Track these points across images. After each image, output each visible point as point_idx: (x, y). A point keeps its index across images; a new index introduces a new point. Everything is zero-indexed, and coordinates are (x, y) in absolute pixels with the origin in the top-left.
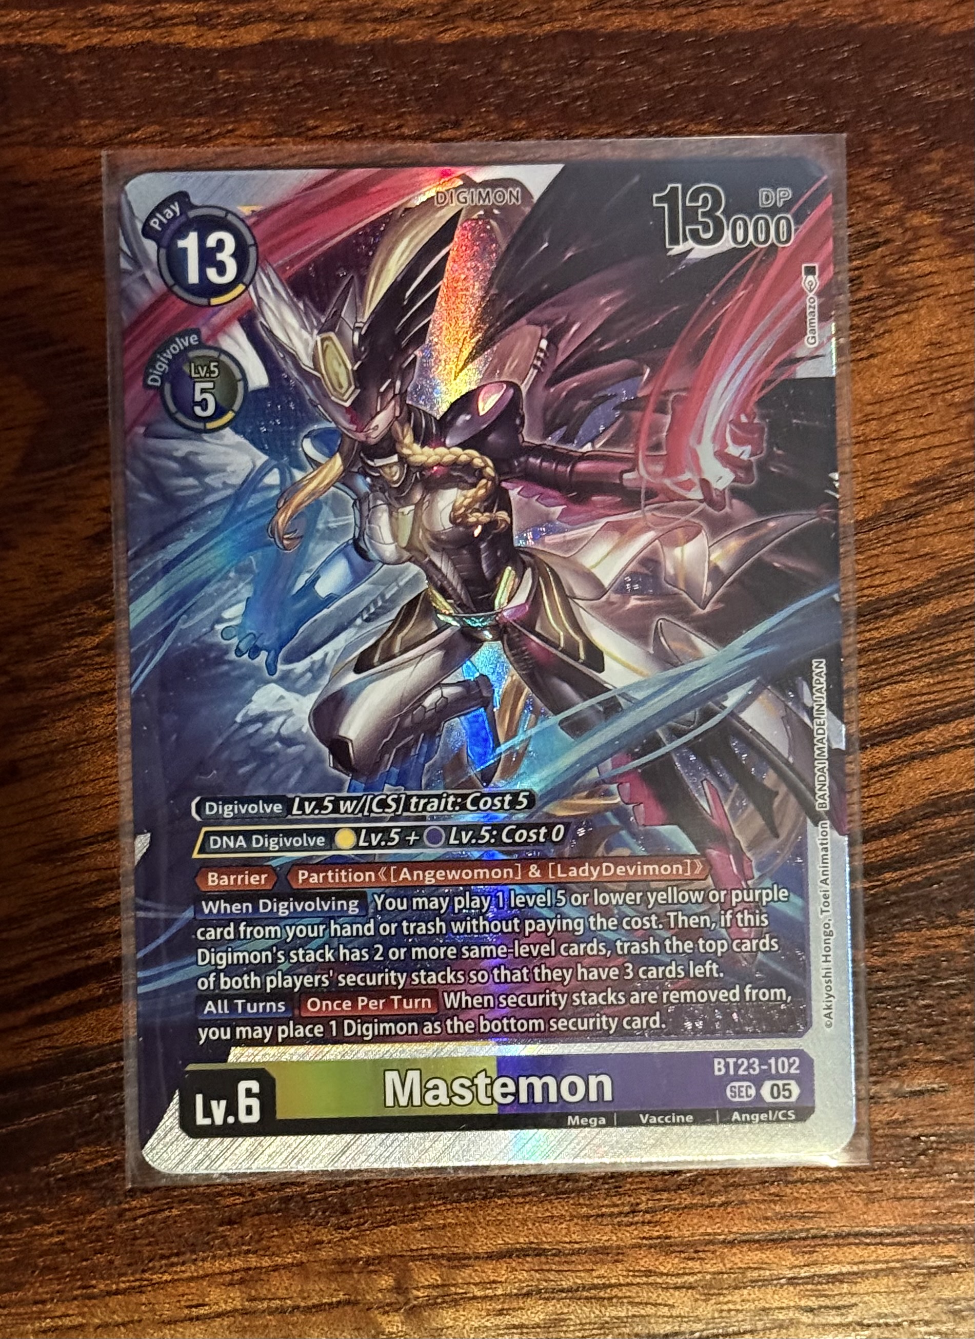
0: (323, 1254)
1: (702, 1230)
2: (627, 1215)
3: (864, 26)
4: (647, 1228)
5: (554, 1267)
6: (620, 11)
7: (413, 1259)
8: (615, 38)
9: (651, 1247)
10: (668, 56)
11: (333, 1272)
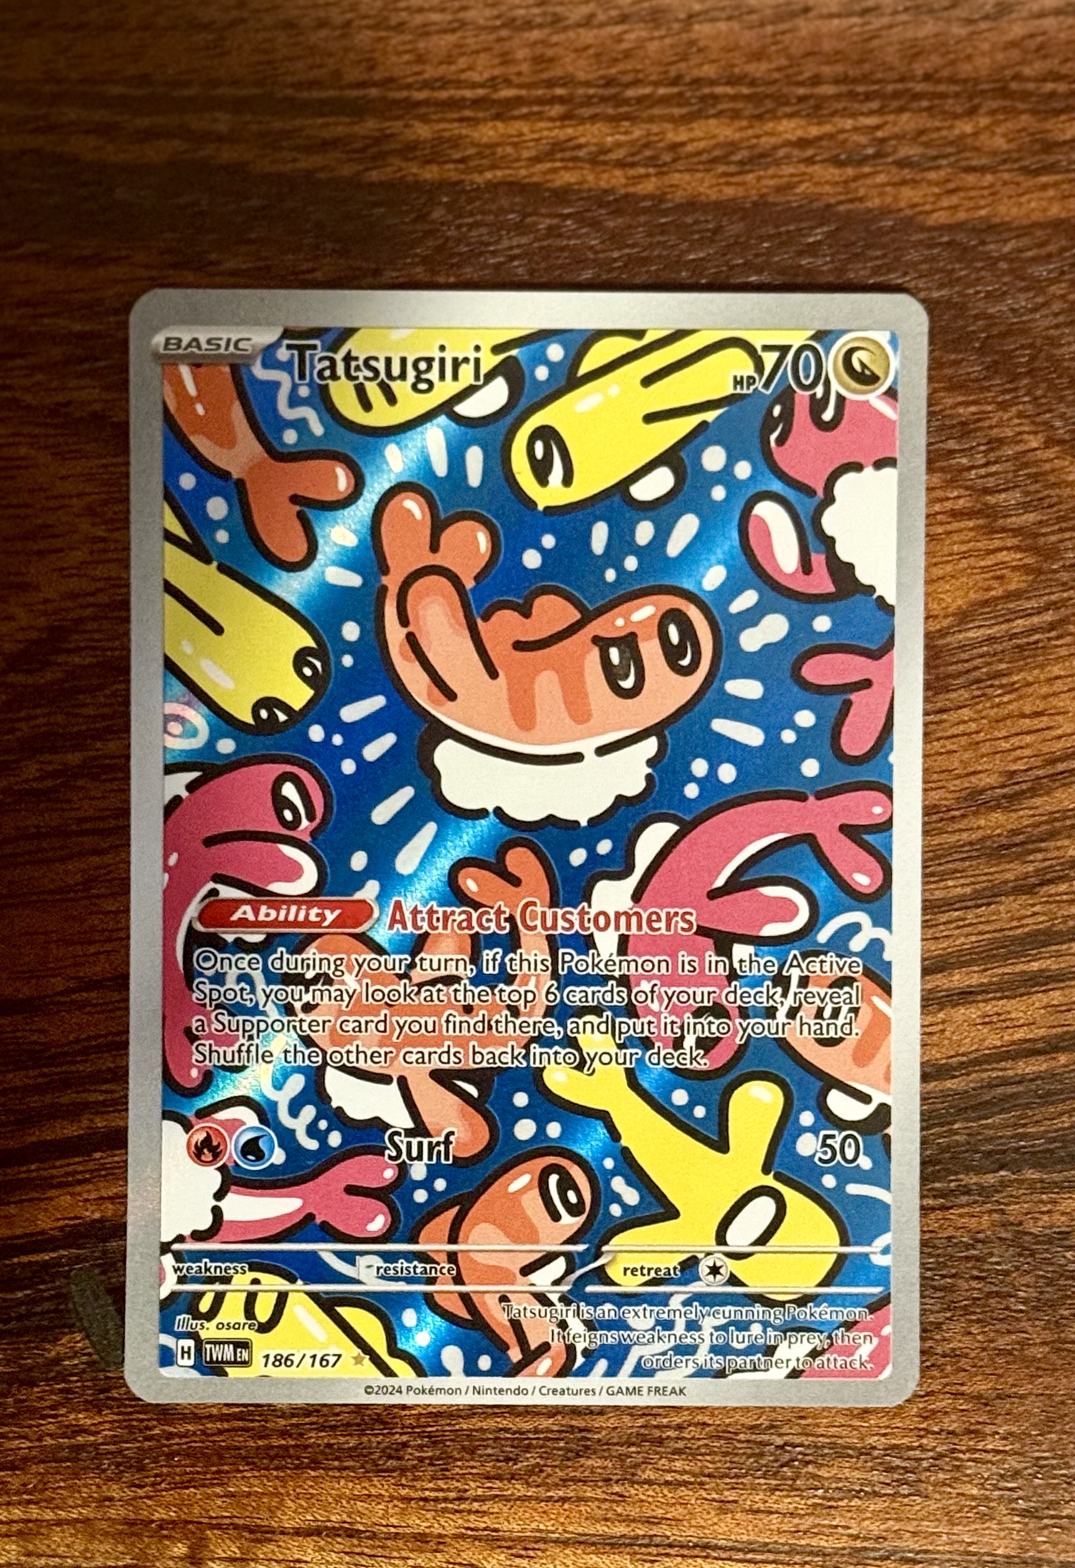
0: (112, 1513)
1: (534, 1525)
2: (452, 1501)
3: (841, 208)
4: (472, 1517)
5: (366, 1550)
6: (571, 164)
7: (212, 1527)
8: (562, 195)
9: (476, 1538)
10: (620, 220)
11: (121, 1533)
